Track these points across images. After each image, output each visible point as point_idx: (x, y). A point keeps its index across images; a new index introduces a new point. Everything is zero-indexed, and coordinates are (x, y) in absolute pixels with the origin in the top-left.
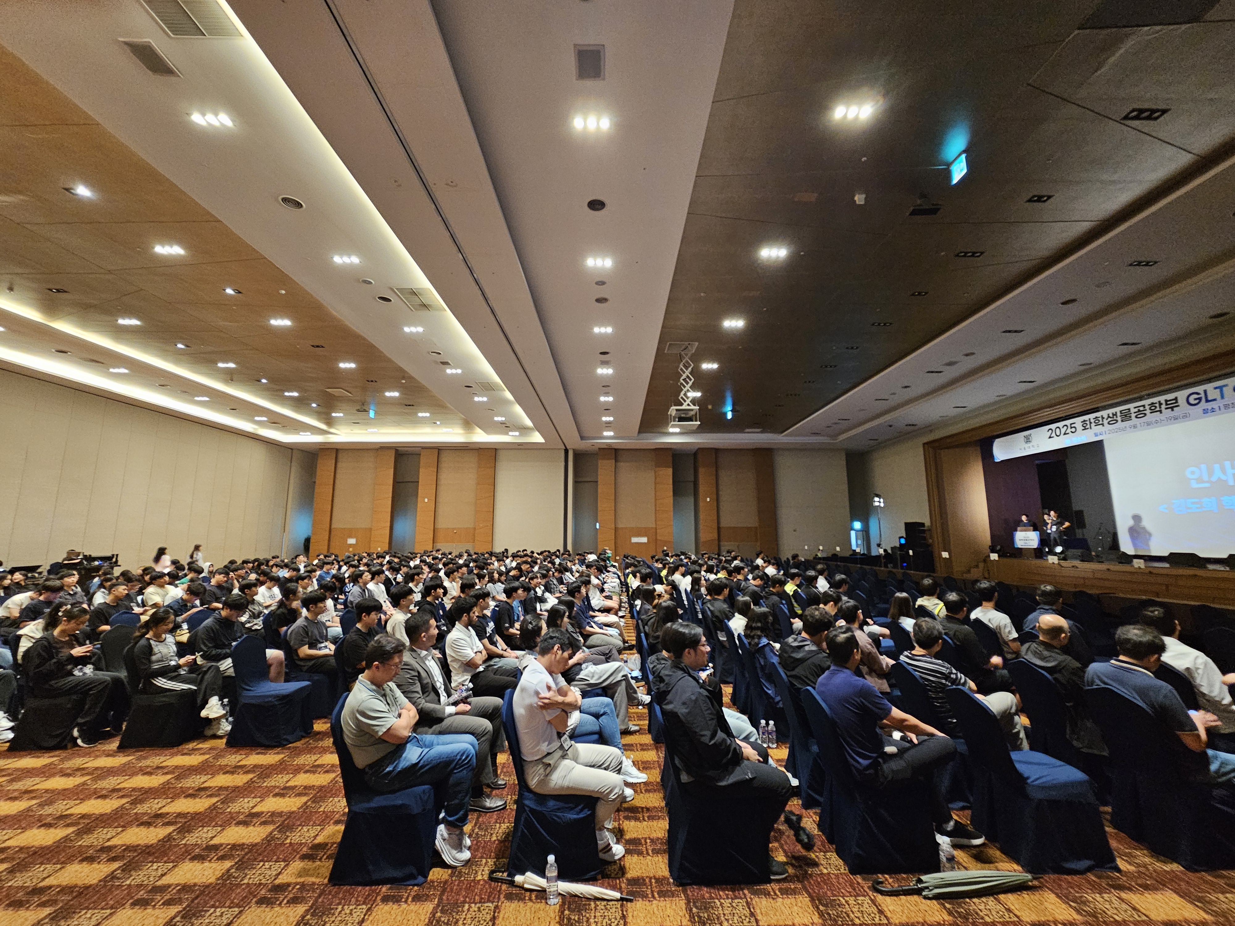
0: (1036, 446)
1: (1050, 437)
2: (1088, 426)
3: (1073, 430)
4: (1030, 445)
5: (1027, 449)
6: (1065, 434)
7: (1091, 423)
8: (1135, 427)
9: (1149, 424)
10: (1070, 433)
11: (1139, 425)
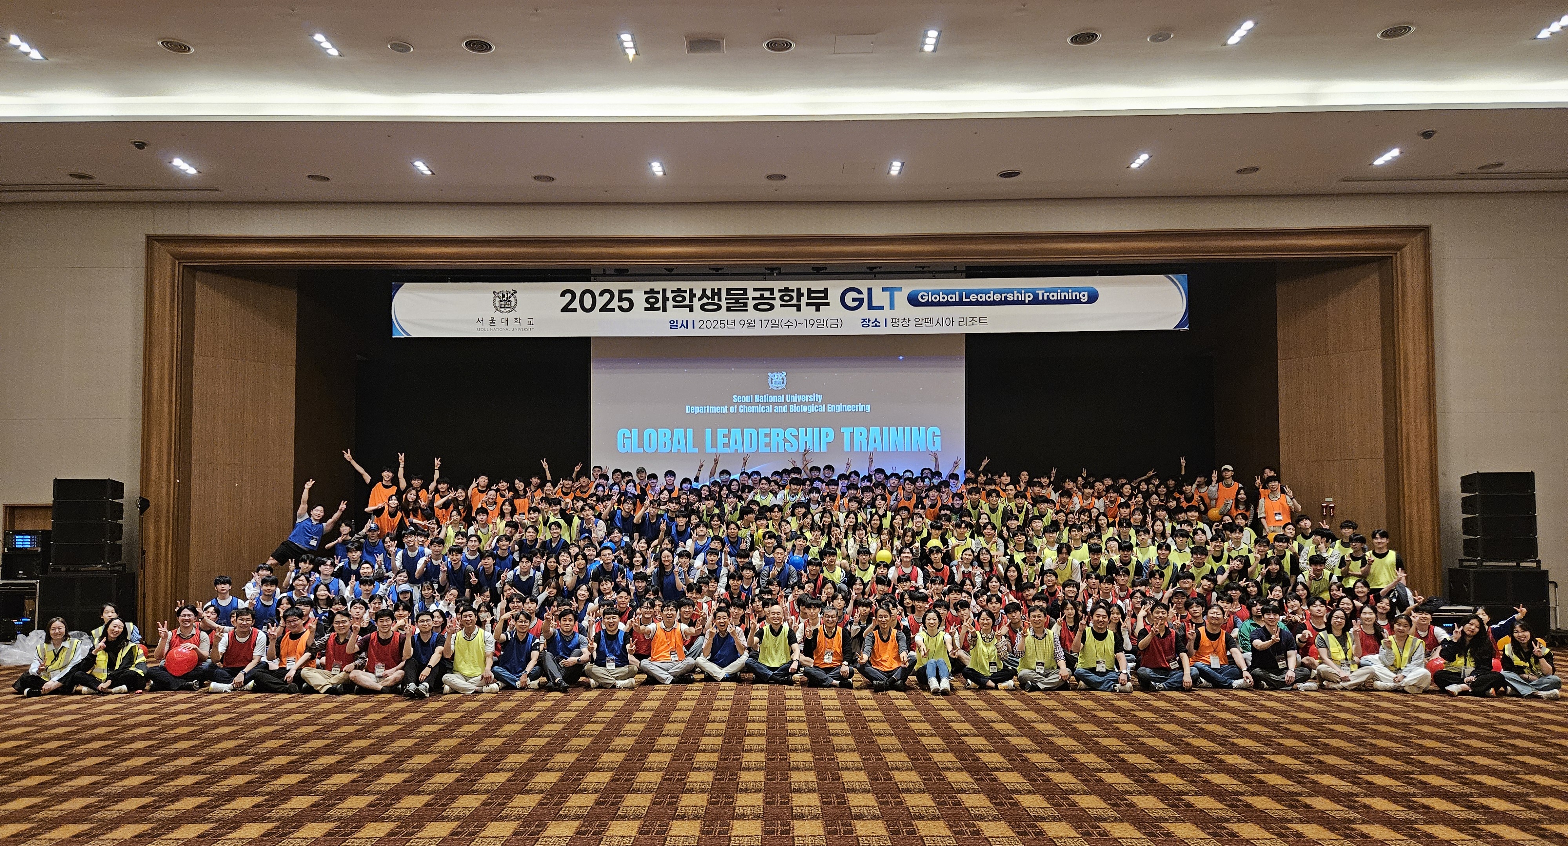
0: (524, 322)
1: (565, 309)
2: (660, 304)
3: (626, 304)
4: (511, 316)
5: (498, 324)
6: (604, 309)
7: (665, 299)
8: (751, 325)
9: (775, 326)
10: (617, 309)
11: (758, 324)
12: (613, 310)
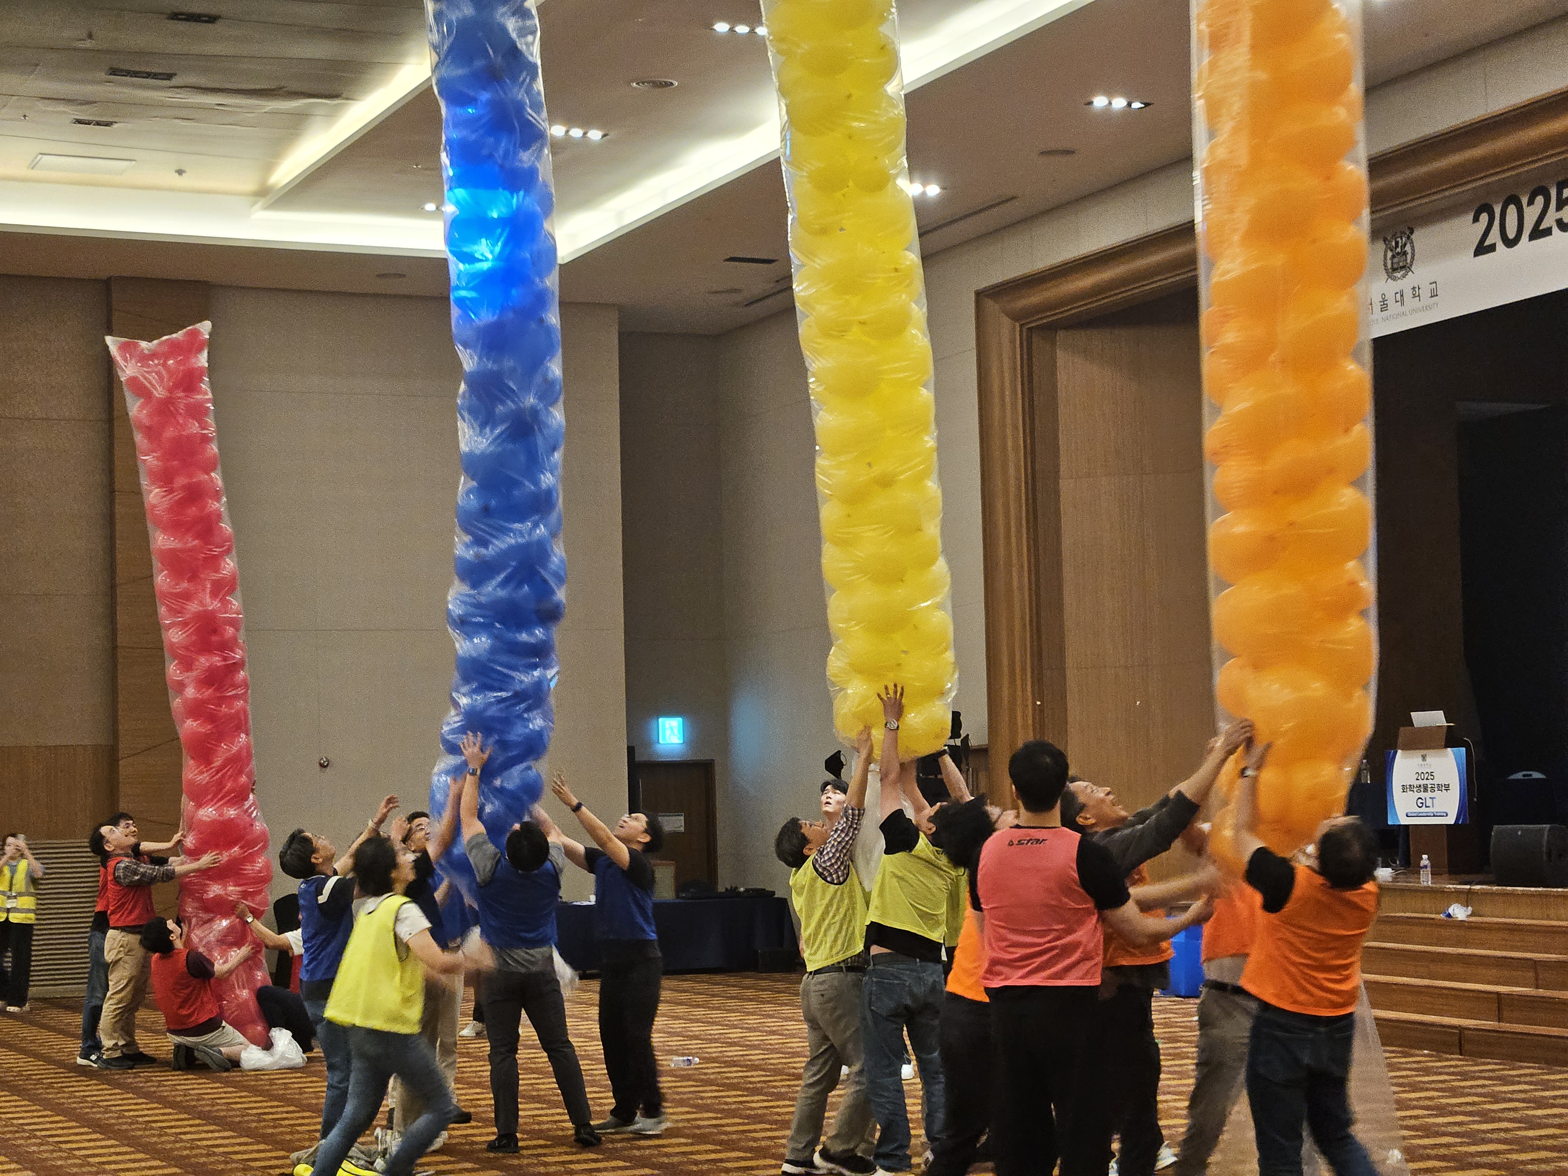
0: (1425, 293)
1: (1482, 249)
4: (1406, 283)
5: (1393, 307)
6: (1538, 233)
10: (1555, 230)
12: (1548, 232)
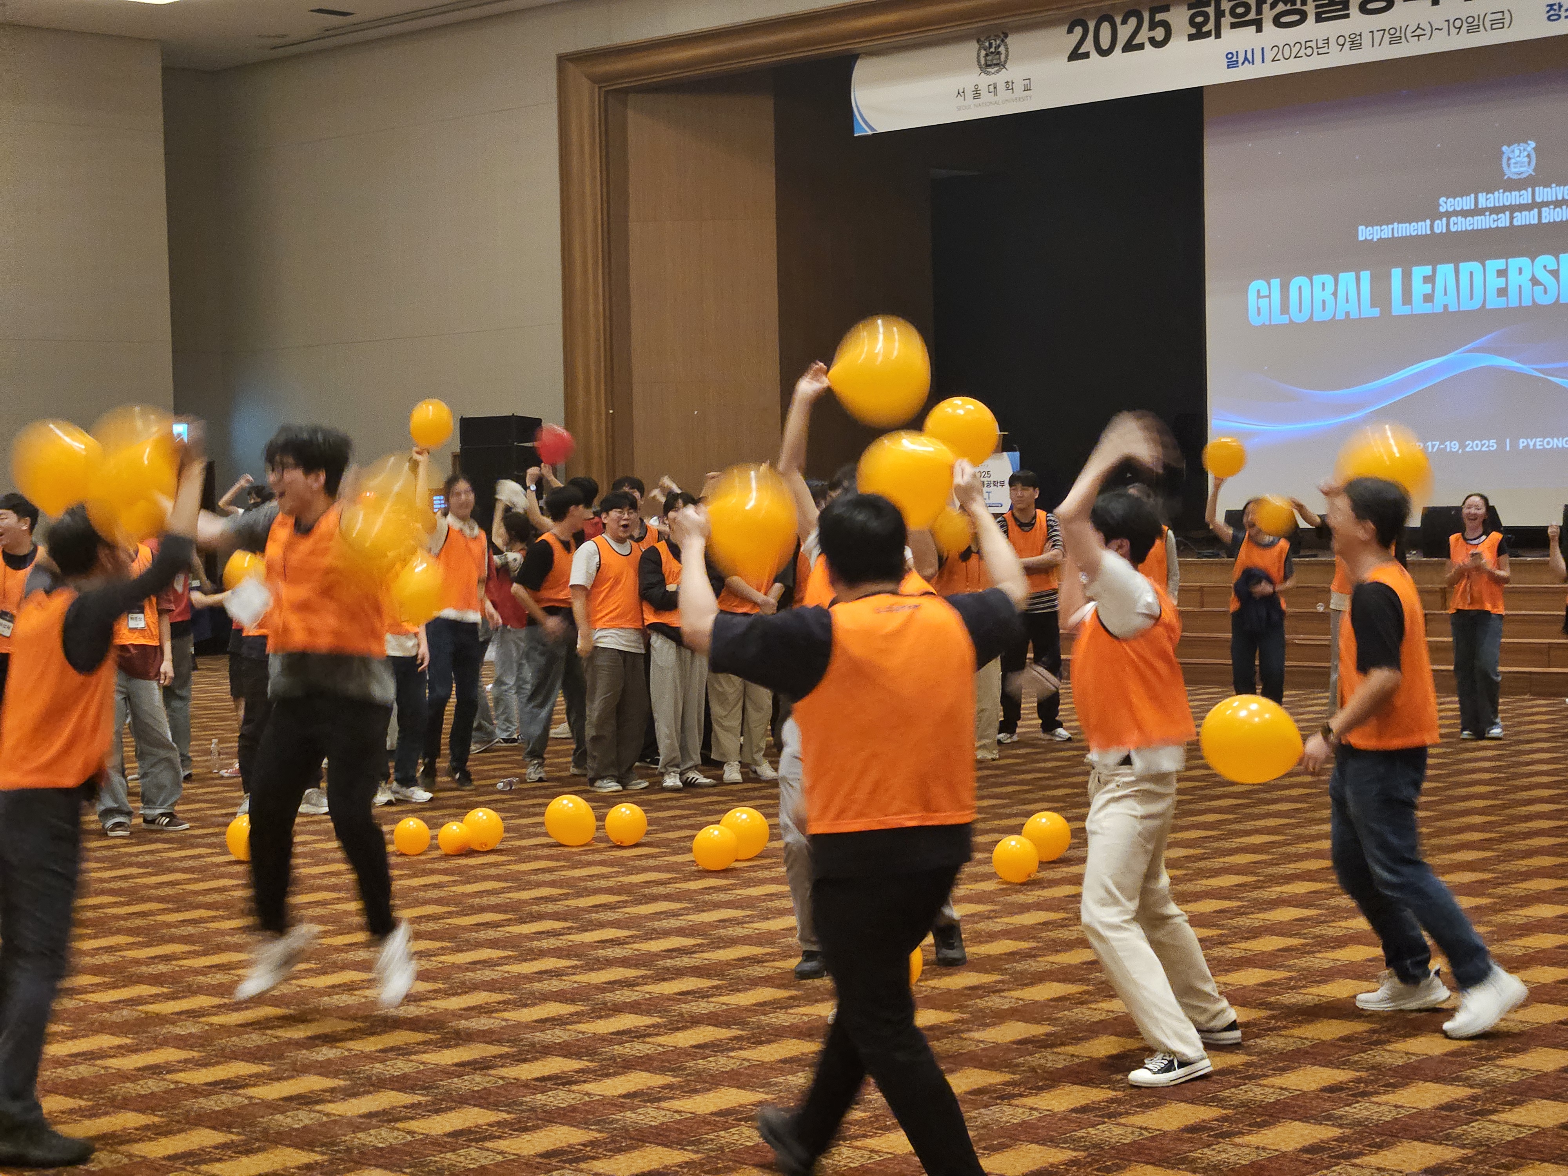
0: (1019, 87)
1: (1075, 55)
2: (1211, 26)
3: (1159, 34)
4: (1000, 77)
5: (985, 96)
6: (1129, 47)
7: (1220, 14)
8: (1355, 43)
9: (1395, 40)
10: (1148, 46)
11: (1366, 40)
12: (1141, 47)
